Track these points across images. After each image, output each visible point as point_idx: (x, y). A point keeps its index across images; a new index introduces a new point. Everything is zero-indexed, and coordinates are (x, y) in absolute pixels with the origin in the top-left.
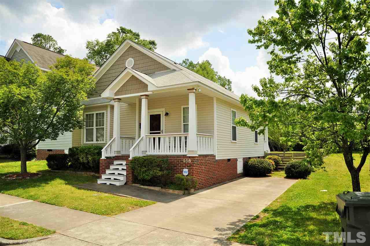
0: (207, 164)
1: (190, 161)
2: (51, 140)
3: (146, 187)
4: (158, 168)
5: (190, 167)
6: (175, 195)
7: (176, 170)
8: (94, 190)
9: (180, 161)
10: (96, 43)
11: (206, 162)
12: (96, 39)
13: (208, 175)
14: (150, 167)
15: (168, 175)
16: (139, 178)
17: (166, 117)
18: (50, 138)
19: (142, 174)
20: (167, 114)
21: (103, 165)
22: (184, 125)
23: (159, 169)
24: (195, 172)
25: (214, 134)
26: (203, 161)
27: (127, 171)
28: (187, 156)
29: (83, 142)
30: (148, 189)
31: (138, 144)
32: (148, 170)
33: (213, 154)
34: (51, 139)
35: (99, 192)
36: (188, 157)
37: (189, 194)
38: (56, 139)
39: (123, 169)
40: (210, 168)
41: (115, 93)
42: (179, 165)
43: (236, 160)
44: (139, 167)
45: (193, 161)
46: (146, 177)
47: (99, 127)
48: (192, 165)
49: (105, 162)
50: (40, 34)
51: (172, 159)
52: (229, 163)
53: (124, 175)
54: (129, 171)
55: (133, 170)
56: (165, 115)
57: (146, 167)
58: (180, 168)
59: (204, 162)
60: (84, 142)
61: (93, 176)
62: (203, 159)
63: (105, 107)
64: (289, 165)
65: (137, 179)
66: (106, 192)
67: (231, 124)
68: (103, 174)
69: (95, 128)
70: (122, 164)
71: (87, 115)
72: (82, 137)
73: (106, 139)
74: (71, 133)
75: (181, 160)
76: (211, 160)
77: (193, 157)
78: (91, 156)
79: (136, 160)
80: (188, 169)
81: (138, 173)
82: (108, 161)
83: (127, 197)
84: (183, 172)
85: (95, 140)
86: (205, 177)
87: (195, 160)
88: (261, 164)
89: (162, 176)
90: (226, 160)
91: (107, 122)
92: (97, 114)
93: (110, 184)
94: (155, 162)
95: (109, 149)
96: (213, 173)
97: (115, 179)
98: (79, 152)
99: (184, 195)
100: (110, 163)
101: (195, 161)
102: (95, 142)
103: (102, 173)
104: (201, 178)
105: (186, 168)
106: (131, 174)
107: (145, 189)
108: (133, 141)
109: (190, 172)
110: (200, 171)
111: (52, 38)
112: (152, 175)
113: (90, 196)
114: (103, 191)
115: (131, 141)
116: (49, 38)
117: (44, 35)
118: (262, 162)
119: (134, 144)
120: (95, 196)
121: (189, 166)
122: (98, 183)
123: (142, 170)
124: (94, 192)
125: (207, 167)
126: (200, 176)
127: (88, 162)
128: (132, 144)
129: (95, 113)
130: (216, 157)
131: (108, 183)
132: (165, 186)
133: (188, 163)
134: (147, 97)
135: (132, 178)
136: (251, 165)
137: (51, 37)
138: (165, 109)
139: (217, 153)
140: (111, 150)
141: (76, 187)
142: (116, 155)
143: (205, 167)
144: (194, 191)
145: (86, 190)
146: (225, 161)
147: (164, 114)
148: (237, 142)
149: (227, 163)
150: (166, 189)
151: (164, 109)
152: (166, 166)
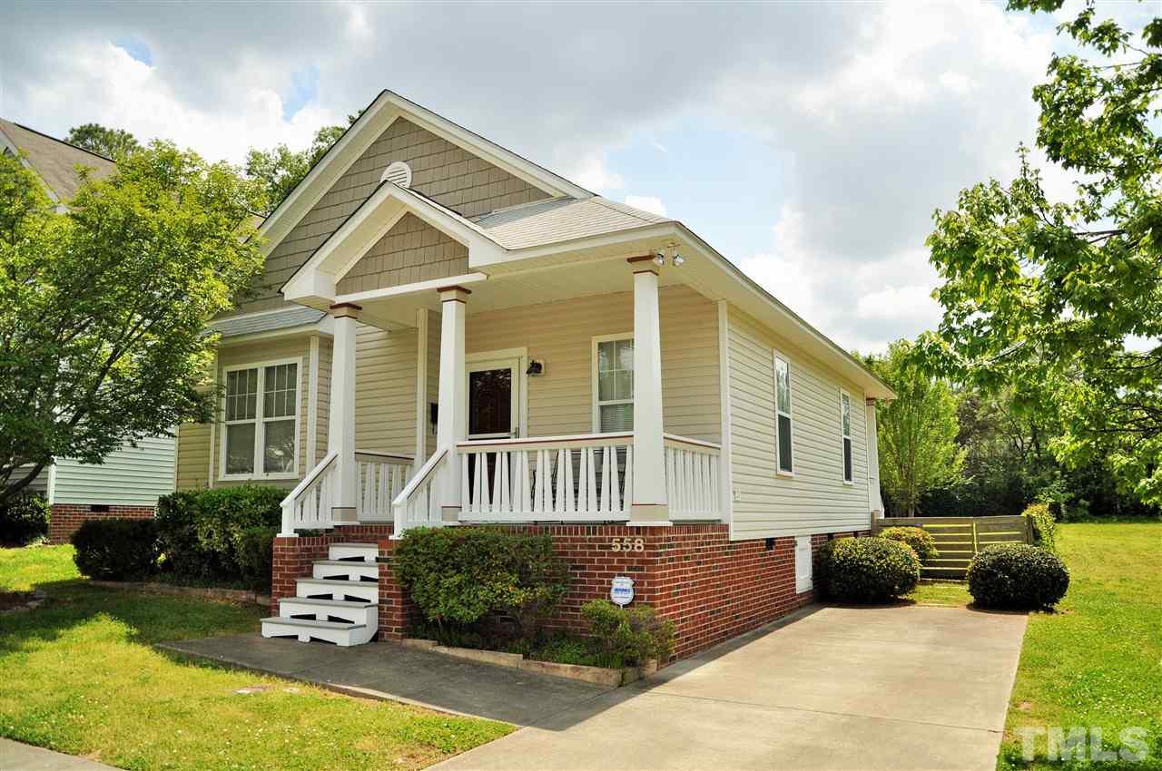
0: (702, 557)
1: (639, 543)
2: (81, 462)
3: (461, 653)
4: (511, 573)
5: (642, 569)
6: (584, 687)
7: (584, 582)
8: (243, 668)
9: (600, 547)
10: (279, 158)
11: (698, 550)
12: (280, 144)
13: (707, 601)
14: (476, 570)
15: (549, 602)
16: (433, 615)
17: (532, 379)
18: (77, 455)
19: (446, 600)
20: (535, 368)
21: (288, 563)
22: (602, 408)
23: (515, 578)
24: (662, 590)
25: (721, 444)
26: (688, 545)
27: (381, 588)
28: (628, 524)
29: (216, 476)
30: (466, 661)
31: (426, 482)
32: (471, 582)
33: (719, 521)
34: (80, 459)
35: (262, 679)
36: (631, 527)
37: (644, 684)
38: (100, 462)
39: (364, 579)
40: (713, 574)
41: (337, 285)
42: (593, 561)
43: (791, 542)
44: (431, 570)
45: (654, 547)
46: (462, 611)
47: (274, 419)
48: (651, 562)
49: (293, 550)
50: (94, 125)
51: (566, 540)
52: (770, 554)
53: (369, 601)
54: (391, 588)
55: (407, 581)
56: (527, 373)
57: (459, 571)
58: (600, 575)
59: (690, 551)
60: (220, 476)
61: (248, 605)
62: (690, 538)
63: (301, 343)
64: (988, 560)
65: (423, 618)
66: (290, 678)
67: (777, 406)
68: (285, 599)
69: (259, 421)
70: (361, 559)
71: (232, 375)
72: (212, 459)
73: (302, 465)
74: (174, 442)
75: (601, 540)
76: (714, 543)
77: (653, 530)
78: (243, 527)
79: (418, 541)
80: (632, 576)
81: (425, 594)
82: (306, 546)
83: (381, 699)
84: (613, 591)
85: (262, 467)
86: (696, 611)
87: (660, 540)
88: (882, 558)
89: (529, 606)
90: (762, 544)
91: (305, 399)
92: (269, 370)
93: (313, 639)
94: (501, 550)
95: (311, 500)
96: (721, 592)
97: (331, 619)
98: (195, 512)
99: (620, 686)
100: (315, 554)
101: (661, 547)
102: (259, 474)
103: (282, 595)
104: (681, 614)
105: (625, 575)
106: (400, 599)
107: (459, 661)
108: (404, 472)
109: (641, 591)
110: (678, 587)
111: (135, 142)
112: (486, 603)
113: (223, 699)
114: (279, 672)
115: (397, 469)
116: (125, 141)
117: (108, 130)
118: (883, 549)
119: (409, 481)
120: (244, 697)
121: (638, 567)
122: (263, 634)
123: (446, 583)
124: (244, 677)
125: (701, 569)
126: (677, 608)
127: (231, 550)
128: (400, 482)
129: (261, 366)
130: (731, 529)
131: (304, 635)
132: (538, 646)
133: (630, 554)
134: (462, 295)
135: (402, 616)
136: (842, 562)
137: (130, 136)
138: (529, 350)
139: (732, 515)
140: (318, 507)
141: (168, 653)
142: (339, 523)
143: (694, 571)
144: (658, 670)
145: (206, 666)
146: (757, 545)
147: (525, 367)
148: (794, 475)
149: (766, 555)
150: (546, 663)
151: (523, 351)
152: (545, 565)
